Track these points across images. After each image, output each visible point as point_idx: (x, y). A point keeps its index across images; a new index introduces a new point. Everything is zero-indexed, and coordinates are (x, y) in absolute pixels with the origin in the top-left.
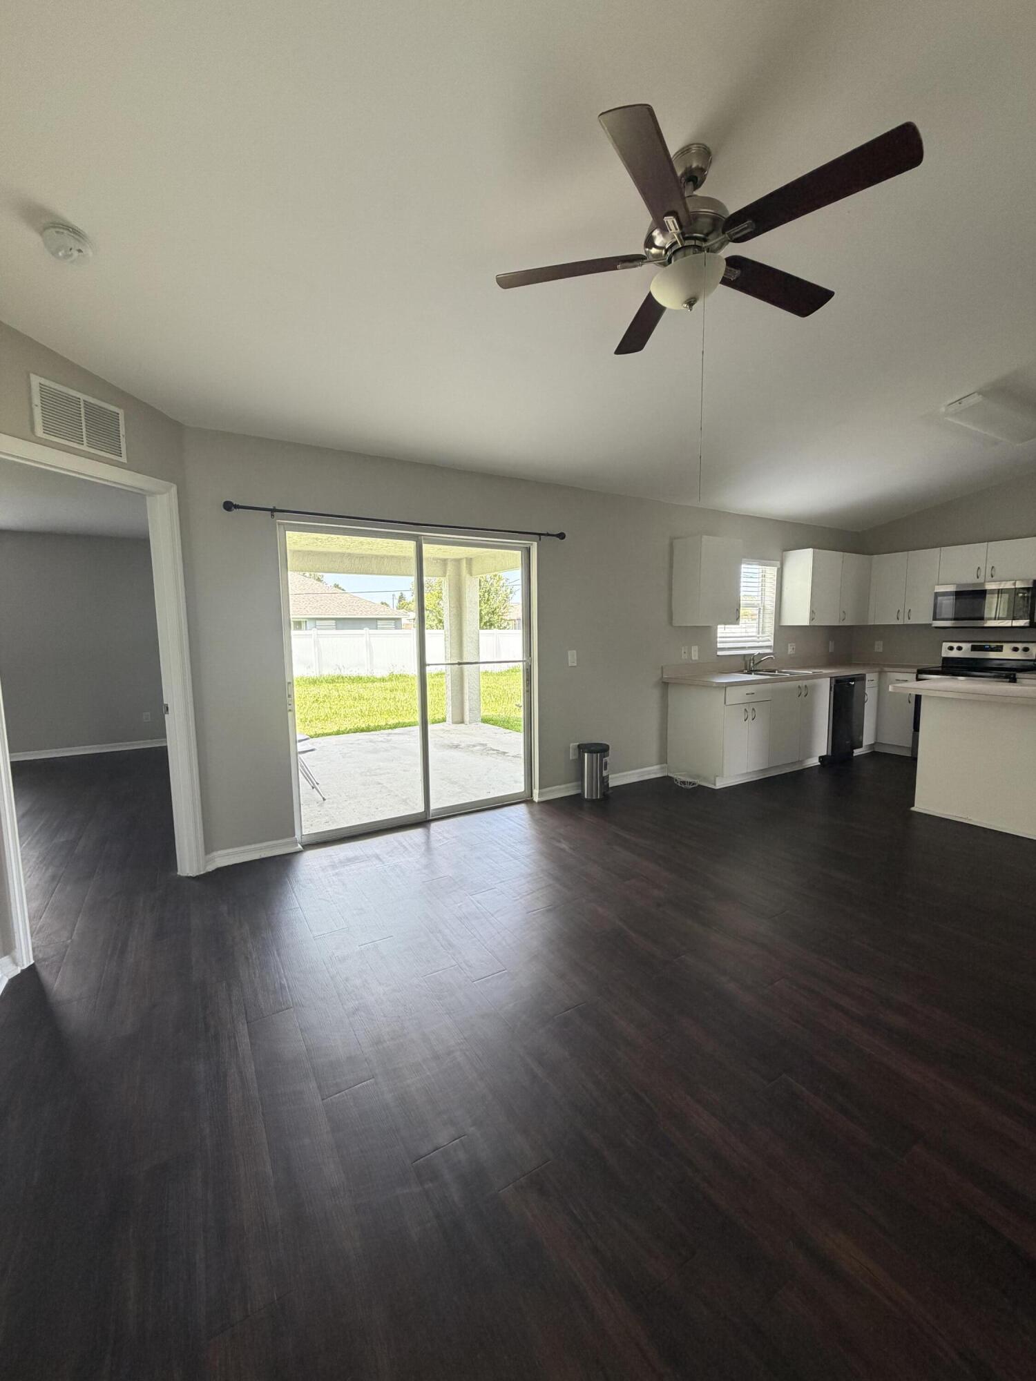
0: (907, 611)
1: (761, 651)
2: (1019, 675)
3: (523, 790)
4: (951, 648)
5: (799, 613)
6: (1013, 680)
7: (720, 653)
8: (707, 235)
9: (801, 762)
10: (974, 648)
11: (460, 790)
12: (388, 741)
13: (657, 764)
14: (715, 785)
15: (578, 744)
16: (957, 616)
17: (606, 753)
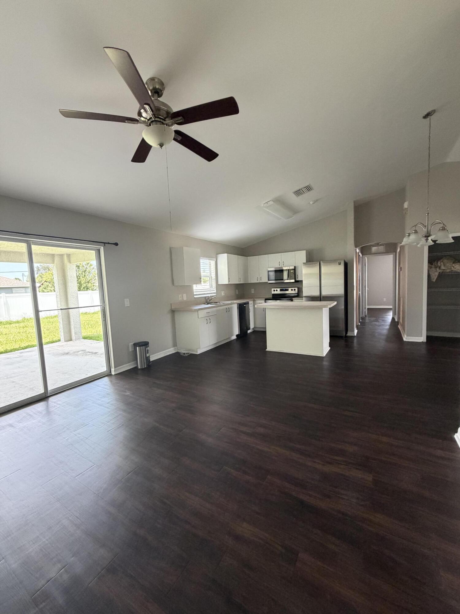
0: (260, 277)
1: (211, 295)
2: (293, 299)
3: (106, 370)
4: (274, 291)
5: (224, 280)
6: (292, 300)
7: (195, 297)
8: (165, 118)
9: (229, 338)
10: (281, 290)
11: (69, 377)
12: (20, 357)
13: (172, 348)
14: (197, 352)
15: (133, 343)
16: (276, 279)
17: (147, 346)
